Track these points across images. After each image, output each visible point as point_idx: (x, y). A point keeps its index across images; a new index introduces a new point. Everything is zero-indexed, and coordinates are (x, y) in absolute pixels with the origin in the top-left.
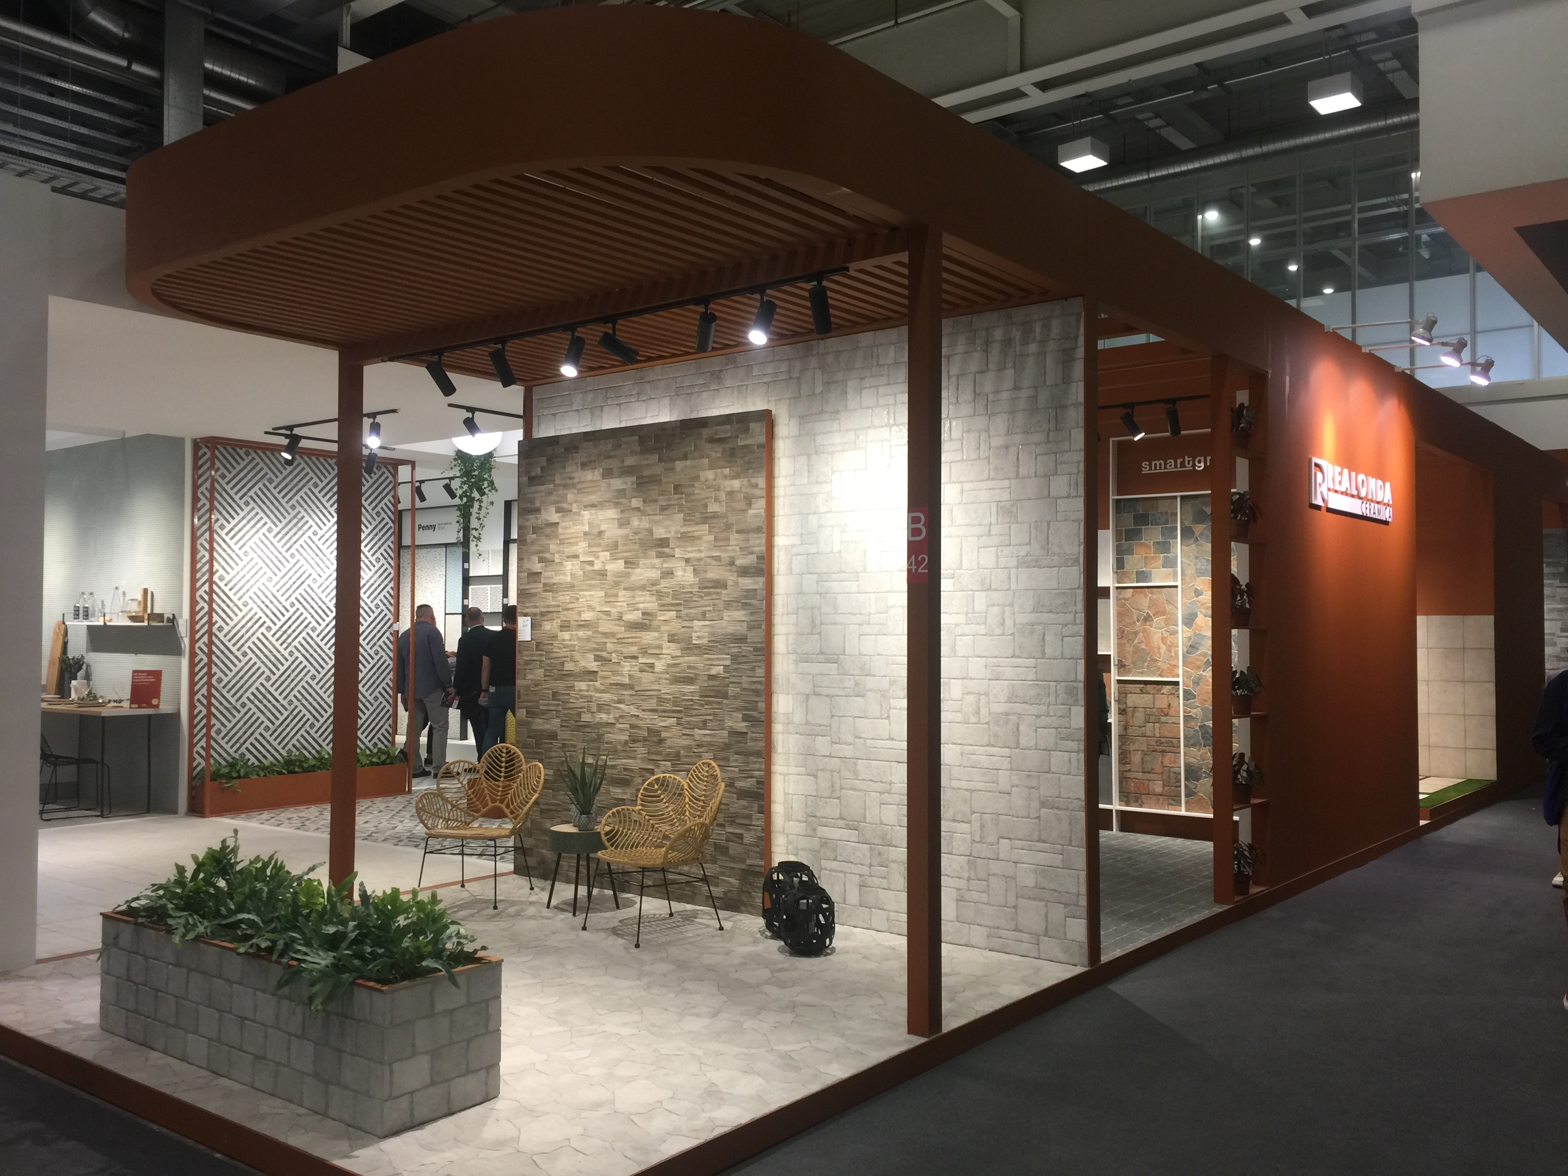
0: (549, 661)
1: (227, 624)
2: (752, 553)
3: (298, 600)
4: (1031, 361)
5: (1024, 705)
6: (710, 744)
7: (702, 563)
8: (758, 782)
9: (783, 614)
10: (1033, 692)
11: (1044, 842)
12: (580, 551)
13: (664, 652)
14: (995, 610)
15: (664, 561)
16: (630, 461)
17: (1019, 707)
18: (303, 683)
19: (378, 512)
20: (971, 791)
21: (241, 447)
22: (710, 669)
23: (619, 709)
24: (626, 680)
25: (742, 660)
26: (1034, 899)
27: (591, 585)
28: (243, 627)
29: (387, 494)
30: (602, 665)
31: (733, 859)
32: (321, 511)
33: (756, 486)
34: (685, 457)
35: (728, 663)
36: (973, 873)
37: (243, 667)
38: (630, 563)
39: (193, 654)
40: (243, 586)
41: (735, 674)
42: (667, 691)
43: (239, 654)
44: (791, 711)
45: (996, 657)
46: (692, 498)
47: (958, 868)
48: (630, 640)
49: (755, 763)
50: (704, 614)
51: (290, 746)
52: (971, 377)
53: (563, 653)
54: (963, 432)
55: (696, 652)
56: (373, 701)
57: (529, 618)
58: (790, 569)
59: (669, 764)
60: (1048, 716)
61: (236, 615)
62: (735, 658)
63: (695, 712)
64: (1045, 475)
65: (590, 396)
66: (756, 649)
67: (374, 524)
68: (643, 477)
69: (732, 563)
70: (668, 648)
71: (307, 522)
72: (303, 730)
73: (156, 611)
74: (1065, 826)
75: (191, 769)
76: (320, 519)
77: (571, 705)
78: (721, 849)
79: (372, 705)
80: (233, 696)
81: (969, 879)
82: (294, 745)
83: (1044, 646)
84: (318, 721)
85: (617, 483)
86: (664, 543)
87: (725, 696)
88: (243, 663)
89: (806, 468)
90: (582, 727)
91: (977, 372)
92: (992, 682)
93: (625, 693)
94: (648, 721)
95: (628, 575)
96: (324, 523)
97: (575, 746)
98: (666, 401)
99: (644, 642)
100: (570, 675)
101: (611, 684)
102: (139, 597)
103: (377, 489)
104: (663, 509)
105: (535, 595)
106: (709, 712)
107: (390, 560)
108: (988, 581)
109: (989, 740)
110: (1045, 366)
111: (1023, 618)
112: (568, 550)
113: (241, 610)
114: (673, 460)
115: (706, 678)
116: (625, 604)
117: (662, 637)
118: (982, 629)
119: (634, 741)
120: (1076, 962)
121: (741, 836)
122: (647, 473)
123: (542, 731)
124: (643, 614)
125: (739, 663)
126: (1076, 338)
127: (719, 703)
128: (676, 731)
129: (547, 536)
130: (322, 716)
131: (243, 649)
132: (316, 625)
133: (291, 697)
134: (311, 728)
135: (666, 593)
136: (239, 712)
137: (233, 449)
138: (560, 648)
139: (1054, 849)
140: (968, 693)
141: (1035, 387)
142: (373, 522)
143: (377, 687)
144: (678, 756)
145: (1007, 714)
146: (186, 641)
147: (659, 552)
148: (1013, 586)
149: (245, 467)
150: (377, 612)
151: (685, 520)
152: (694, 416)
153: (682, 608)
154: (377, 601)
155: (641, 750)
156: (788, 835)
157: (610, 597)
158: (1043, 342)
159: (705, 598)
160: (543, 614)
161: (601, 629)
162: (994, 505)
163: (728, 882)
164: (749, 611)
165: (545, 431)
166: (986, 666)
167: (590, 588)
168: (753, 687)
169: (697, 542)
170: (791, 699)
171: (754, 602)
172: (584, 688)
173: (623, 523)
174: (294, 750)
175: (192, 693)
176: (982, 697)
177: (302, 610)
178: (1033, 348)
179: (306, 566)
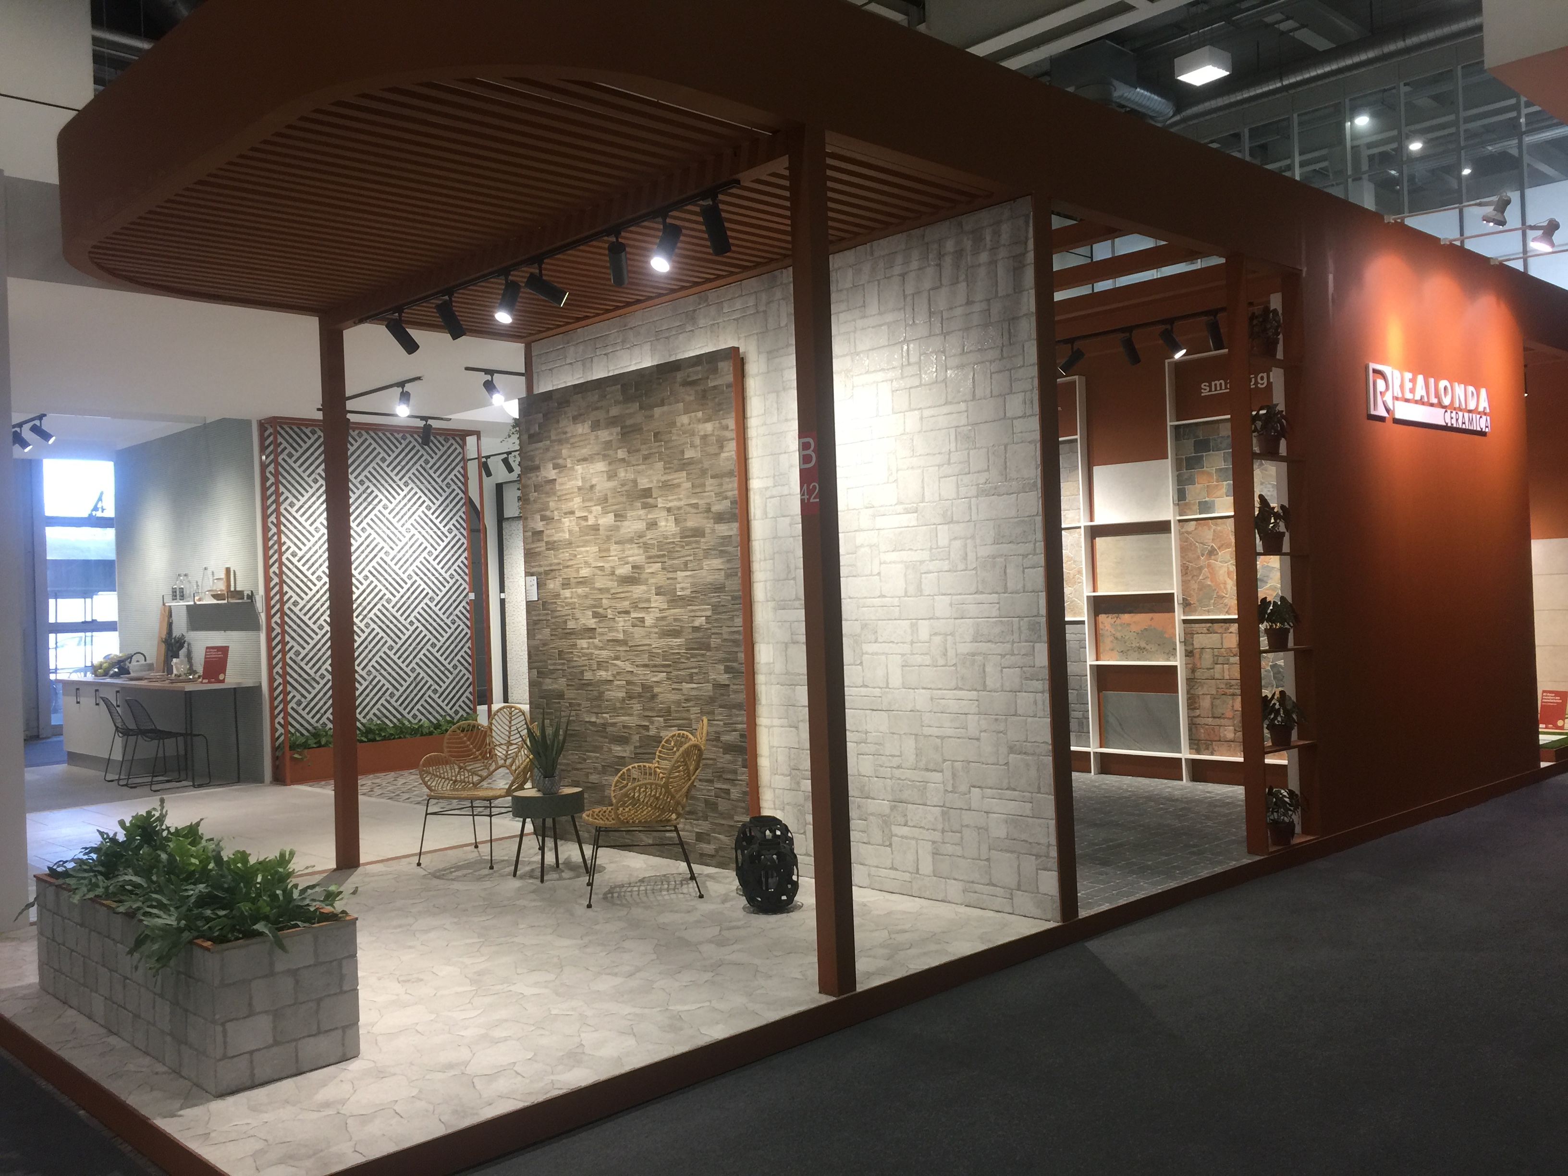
0: (554, 620)
1: (302, 599)
2: (726, 498)
3: (371, 573)
4: (982, 272)
5: (989, 644)
6: (697, 698)
7: (682, 511)
8: (742, 736)
9: (761, 560)
10: (997, 630)
11: (1014, 790)
12: (576, 506)
13: (652, 605)
14: (958, 544)
15: (649, 512)
16: (614, 411)
17: (984, 647)
18: (381, 653)
19: (448, 483)
20: (942, 738)
21: (307, 426)
22: (693, 621)
23: (615, 665)
24: (621, 636)
25: (721, 609)
26: (1007, 851)
27: (587, 541)
28: (318, 601)
29: (457, 465)
30: (599, 622)
31: (722, 815)
32: (390, 485)
33: (726, 428)
34: (662, 404)
35: (709, 613)
36: (947, 824)
37: (320, 640)
38: (619, 516)
39: (270, 629)
40: (316, 561)
41: (715, 625)
42: (657, 645)
43: (315, 627)
44: (772, 661)
45: (960, 594)
46: (670, 445)
47: (933, 820)
48: (622, 595)
49: (737, 715)
50: (686, 564)
51: (371, 715)
52: (925, 294)
53: (565, 611)
54: (921, 355)
55: (680, 603)
56: (452, 670)
57: (535, 578)
58: (765, 513)
59: (661, 719)
60: (1013, 654)
61: (311, 590)
62: (715, 608)
63: (683, 666)
64: (1000, 395)
65: (581, 348)
66: (734, 598)
67: (445, 495)
68: (627, 427)
69: (708, 510)
70: (656, 601)
71: (377, 496)
72: (383, 699)
73: (238, 589)
74: (1033, 773)
75: (274, 740)
76: (390, 493)
77: (575, 664)
78: (711, 806)
79: (451, 673)
80: (311, 668)
81: (943, 831)
82: (374, 714)
83: (1006, 580)
84: (398, 690)
85: (605, 435)
86: (647, 493)
87: (708, 648)
88: (319, 636)
89: (775, 405)
90: (585, 685)
91: (933, 289)
92: (957, 621)
93: (621, 649)
94: (642, 677)
95: (617, 528)
96: (394, 497)
97: (579, 705)
98: (647, 347)
99: (635, 596)
100: (572, 633)
101: (608, 641)
102: (223, 575)
103: (445, 461)
104: (646, 458)
105: (539, 554)
106: (694, 665)
107: (462, 530)
108: (949, 513)
109: (957, 683)
110: (996, 275)
111: (985, 551)
112: (565, 507)
113: (315, 585)
114: (651, 407)
115: (690, 630)
116: (616, 558)
117: (650, 590)
118: (946, 565)
119: (631, 698)
120: (1049, 917)
121: (727, 792)
122: (629, 422)
123: (553, 691)
124: (633, 567)
125: (719, 613)
126: (1027, 239)
127: (703, 655)
128: (666, 686)
129: (547, 493)
130: (402, 686)
131: (319, 623)
132: (391, 597)
133: (369, 667)
134: (391, 698)
135: (651, 544)
136: (318, 683)
137: (299, 428)
138: (563, 607)
139: (1024, 797)
140: (936, 634)
141: (988, 300)
142: (443, 494)
143: (456, 655)
144: (669, 711)
145: (973, 655)
146: (263, 616)
147: (643, 503)
148: (974, 517)
149: (312, 445)
150: (452, 582)
151: (665, 469)
152: (673, 359)
153: (666, 559)
154: (452, 571)
155: (637, 707)
156: (774, 789)
157: (603, 554)
158: (994, 249)
159: (686, 548)
160: (547, 573)
161: (598, 585)
162: (953, 431)
163: (719, 839)
164: (725, 559)
165: (544, 386)
166: (951, 605)
167: (586, 543)
168: (732, 638)
169: (676, 490)
170: (771, 649)
171: (730, 549)
172: (585, 646)
173: (612, 475)
174: (375, 719)
175: (271, 667)
176: (949, 637)
177: (376, 582)
178: (984, 257)
179: (378, 539)
